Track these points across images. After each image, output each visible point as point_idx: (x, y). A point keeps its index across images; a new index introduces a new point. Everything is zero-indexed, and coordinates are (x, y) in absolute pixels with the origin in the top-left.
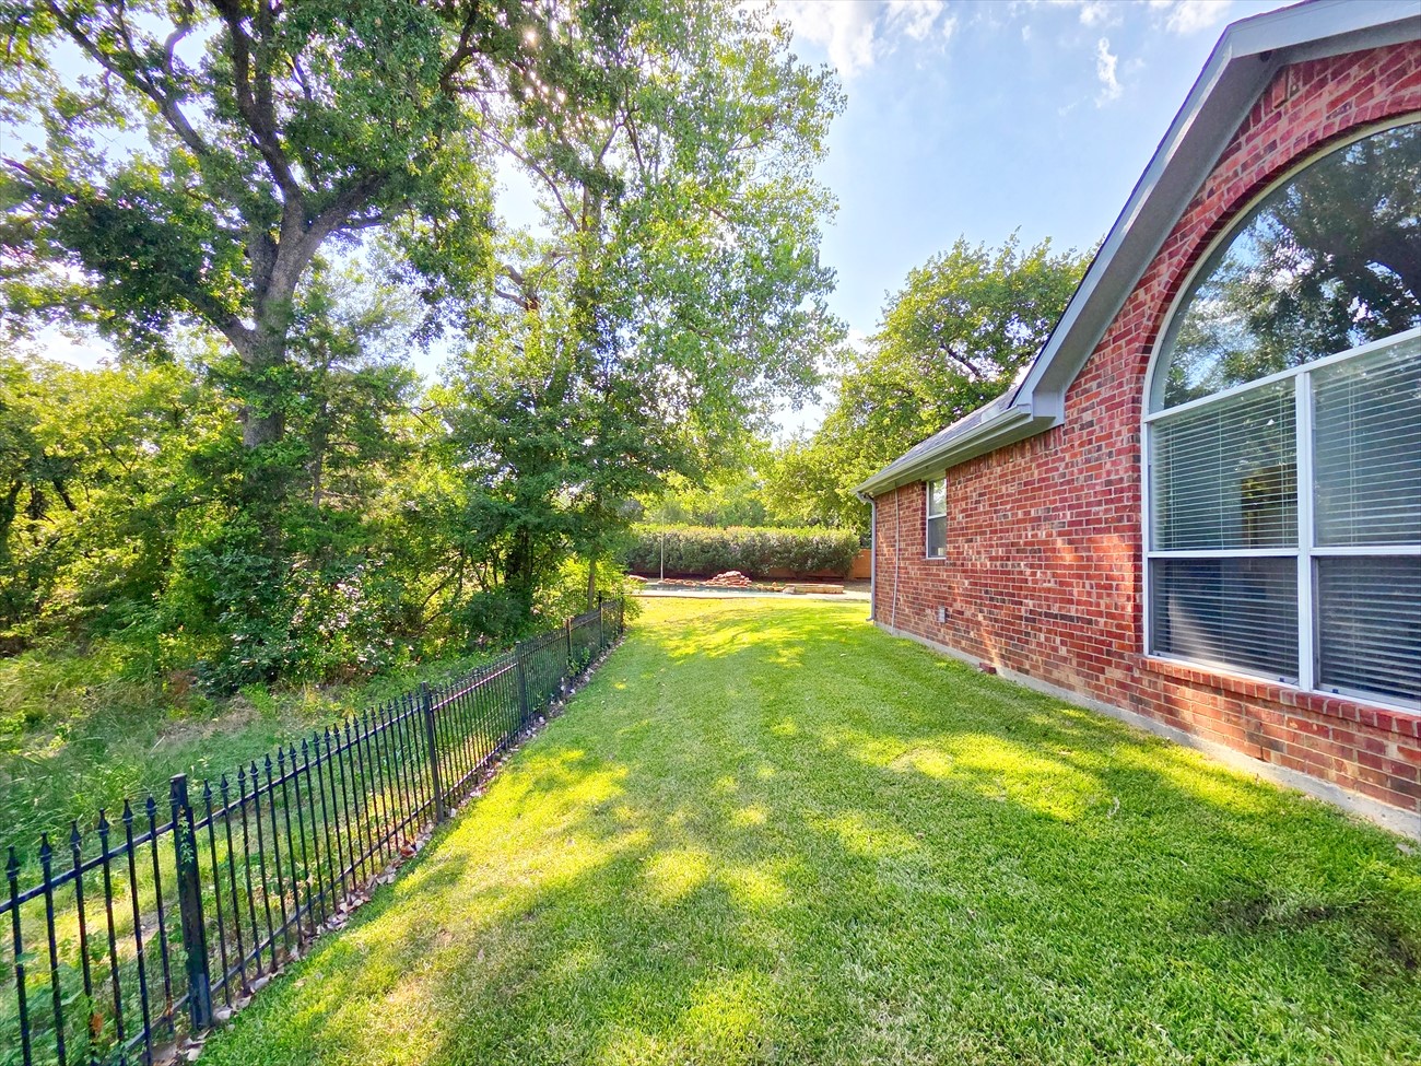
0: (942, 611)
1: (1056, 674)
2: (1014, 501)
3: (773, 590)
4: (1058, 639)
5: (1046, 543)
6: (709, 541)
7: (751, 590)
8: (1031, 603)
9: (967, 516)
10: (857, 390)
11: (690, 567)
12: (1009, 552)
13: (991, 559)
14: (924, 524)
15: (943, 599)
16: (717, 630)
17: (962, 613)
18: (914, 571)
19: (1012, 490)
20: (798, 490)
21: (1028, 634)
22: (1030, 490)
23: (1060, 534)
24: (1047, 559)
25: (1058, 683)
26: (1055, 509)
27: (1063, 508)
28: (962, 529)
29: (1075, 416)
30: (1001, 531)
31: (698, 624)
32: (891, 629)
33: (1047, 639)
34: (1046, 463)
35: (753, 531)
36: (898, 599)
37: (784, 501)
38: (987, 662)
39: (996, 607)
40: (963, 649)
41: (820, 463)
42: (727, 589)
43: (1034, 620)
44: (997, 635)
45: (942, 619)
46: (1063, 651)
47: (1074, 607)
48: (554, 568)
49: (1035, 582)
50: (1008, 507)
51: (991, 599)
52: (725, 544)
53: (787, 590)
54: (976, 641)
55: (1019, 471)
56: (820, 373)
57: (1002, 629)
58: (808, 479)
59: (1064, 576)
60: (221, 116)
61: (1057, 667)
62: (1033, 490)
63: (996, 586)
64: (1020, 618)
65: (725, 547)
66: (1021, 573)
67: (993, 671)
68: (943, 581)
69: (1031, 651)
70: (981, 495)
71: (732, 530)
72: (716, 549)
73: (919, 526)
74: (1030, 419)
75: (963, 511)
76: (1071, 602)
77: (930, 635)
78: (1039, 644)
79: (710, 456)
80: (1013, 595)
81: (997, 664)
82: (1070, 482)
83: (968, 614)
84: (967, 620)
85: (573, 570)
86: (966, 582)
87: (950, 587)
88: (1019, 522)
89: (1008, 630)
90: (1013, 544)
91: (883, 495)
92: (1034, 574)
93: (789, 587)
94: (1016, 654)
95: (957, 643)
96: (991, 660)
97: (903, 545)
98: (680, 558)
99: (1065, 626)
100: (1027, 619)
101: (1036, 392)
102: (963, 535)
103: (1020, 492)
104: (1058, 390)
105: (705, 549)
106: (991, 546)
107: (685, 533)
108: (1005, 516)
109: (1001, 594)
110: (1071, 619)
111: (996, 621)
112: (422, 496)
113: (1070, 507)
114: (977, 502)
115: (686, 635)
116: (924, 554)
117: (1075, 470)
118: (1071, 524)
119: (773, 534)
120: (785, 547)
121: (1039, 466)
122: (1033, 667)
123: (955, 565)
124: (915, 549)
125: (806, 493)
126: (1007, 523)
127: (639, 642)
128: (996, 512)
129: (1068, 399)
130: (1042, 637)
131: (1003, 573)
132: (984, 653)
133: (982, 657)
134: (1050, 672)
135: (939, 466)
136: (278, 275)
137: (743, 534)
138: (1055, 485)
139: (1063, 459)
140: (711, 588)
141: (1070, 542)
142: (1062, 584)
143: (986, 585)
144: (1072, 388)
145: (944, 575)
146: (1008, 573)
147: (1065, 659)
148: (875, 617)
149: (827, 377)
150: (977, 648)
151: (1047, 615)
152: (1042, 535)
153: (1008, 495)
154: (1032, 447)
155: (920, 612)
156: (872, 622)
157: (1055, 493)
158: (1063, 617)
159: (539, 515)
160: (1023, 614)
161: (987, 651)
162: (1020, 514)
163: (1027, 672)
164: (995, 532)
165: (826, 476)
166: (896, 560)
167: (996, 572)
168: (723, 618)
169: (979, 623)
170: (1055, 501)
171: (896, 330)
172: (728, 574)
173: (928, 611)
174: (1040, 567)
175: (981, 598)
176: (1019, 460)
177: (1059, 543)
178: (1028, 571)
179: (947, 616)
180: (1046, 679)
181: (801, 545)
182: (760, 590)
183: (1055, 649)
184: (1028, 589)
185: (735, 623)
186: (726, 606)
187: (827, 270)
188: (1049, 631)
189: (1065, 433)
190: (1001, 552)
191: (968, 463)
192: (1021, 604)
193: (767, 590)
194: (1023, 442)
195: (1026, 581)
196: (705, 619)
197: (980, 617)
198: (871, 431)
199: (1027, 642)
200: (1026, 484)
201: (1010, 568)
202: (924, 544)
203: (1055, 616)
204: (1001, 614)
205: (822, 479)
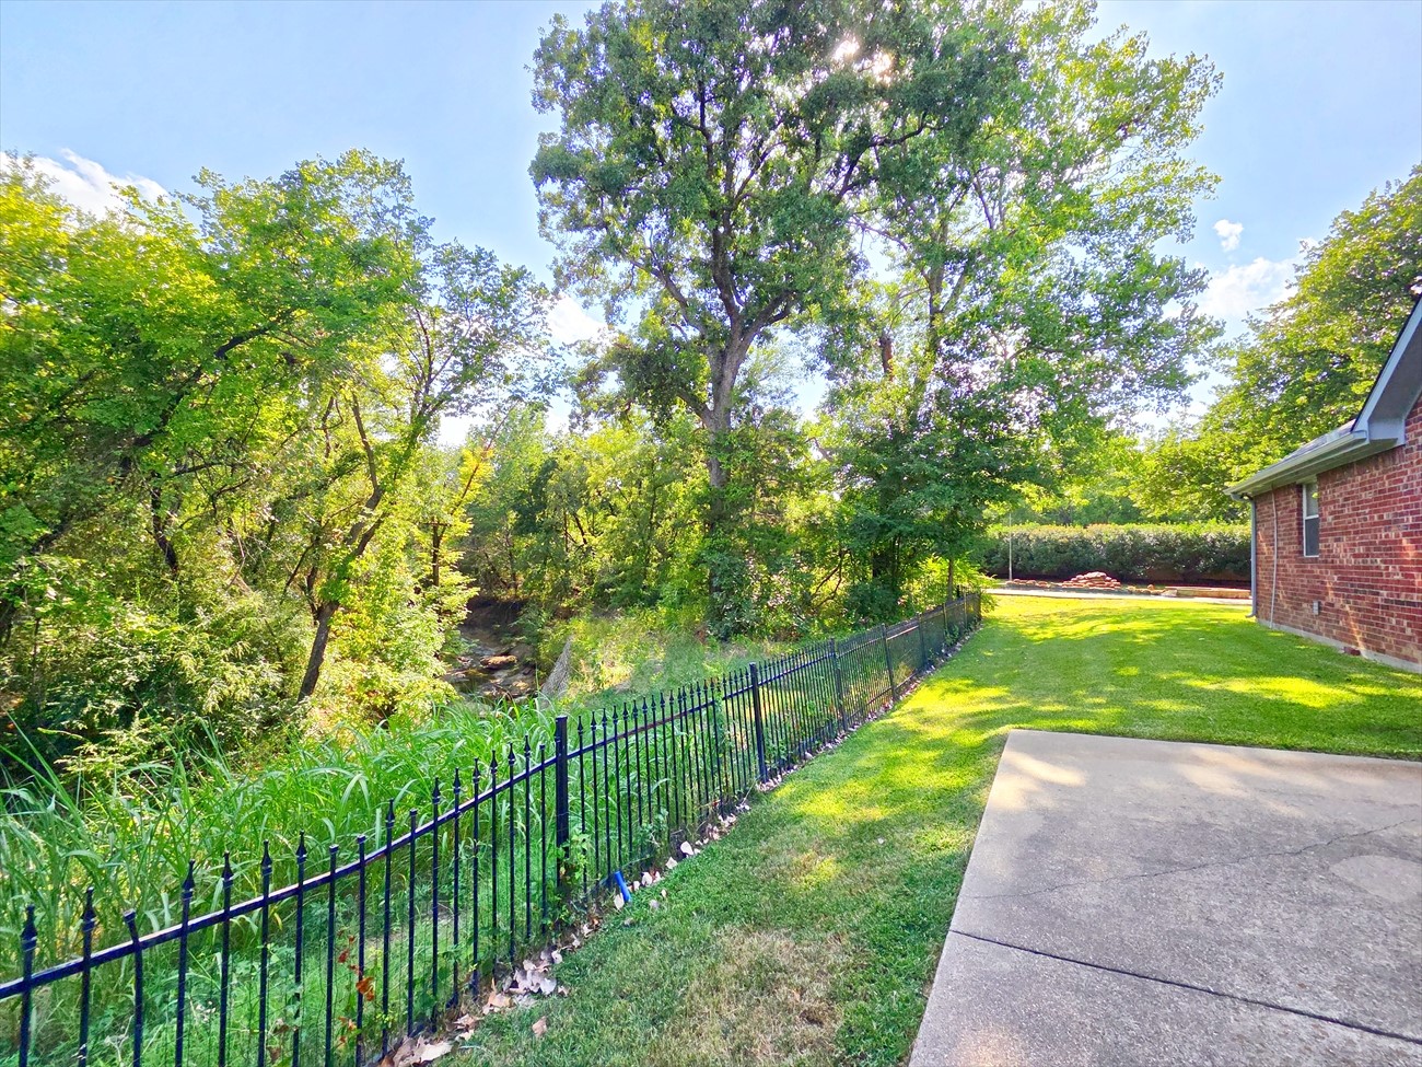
0: (1316, 604)
1: (1405, 651)
2: (1371, 506)
3: (1148, 594)
4: (1405, 622)
5: (1395, 542)
6: (1065, 540)
7: (1120, 592)
8: (1384, 593)
9: (1336, 518)
10: (1258, 366)
11: (1043, 568)
12: (1368, 549)
13: (1355, 556)
14: (1300, 524)
15: (1317, 593)
16: (1075, 623)
17: (1332, 605)
18: (1291, 569)
19: (1370, 497)
20: (1176, 484)
21: (1383, 619)
22: (1383, 499)
23: (1405, 535)
24: (1396, 555)
25: (1407, 658)
26: (1402, 514)
27: (1407, 514)
28: (1331, 529)
29: (1413, 438)
30: (1363, 532)
31: (1054, 618)
32: (1270, 624)
33: (1398, 622)
34: (1394, 476)
35: (1122, 529)
36: (1277, 596)
37: (1158, 496)
38: (1353, 647)
39: (1359, 598)
40: (1335, 638)
41: (1207, 453)
42: (1088, 591)
43: (1388, 607)
44: (1360, 622)
45: (1316, 612)
46: (1409, 632)
47: (1415, 595)
48: (917, 566)
49: (1388, 574)
50: (1367, 511)
51: (1356, 591)
52: (1085, 544)
53: (1168, 593)
54: (1344, 629)
55: (1374, 481)
56: (1189, 374)
57: (1364, 616)
58: (1189, 470)
59: (1408, 569)
60: (704, 286)
61: (1405, 644)
62: (1385, 497)
63: (1359, 580)
64: (1378, 606)
65: (1085, 547)
66: (1378, 567)
67: (1358, 653)
68: (1318, 577)
69: (1386, 633)
70: (1346, 499)
71: (1094, 528)
72: (1074, 549)
73: (1295, 526)
74: (1367, 442)
75: (1331, 514)
76: (1413, 590)
77: (1308, 628)
78: (1392, 628)
79: (1065, 465)
80: (1372, 587)
81: (1362, 648)
82: (1411, 492)
83: (1337, 606)
84: (1338, 611)
85: (934, 568)
86: (1336, 577)
87: (1323, 583)
88: (1375, 524)
89: (1369, 617)
90: (1371, 543)
91: (1261, 495)
92: (1387, 568)
93: (1169, 591)
94: (1375, 637)
95: (1329, 633)
96: (1357, 644)
97: (1281, 544)
98: (1031, 558)
99: (1410, 610)
100: (1383, 607)
101: (1370, 421)
102: (1333, 535)
103: (1376, 499)
104: (1397, 416)
105: (1059, 549)
106: (1354, 545)
107: (1036, 532)
108: (1365, 519)
109: (1363, 586)
110: (1413, 604)
111: (1359, 610)
112: (821, 513)
113: (1412, 513)
114: (1343, 506)
115: (1043, 626)
116: (1301, 552)
117: (1415, 482)
118: (1412, 526)
119: (1149, 532)
120: (1165, 546)
121: (1388, 477)
122: (1389, 647)
123: (1326, 562)
124: (1293, 548)
125: (1187, 488)
126: (1367, 525)
127: (997, 628)
128: (1358, 515)
129: (1407, 424)
130: (1394, 621)
131: (1365, 568)
132: (1352, 639)
133: (1350, 643)
134: (1400, 650)
135: (1309, 471)
136: (728, 373)
137: (1111, 531)
138: (1401, 494)
139: (1406, 473)
140: (1069, 590)
141: (1413, 541)
142: (1406, 576)
143: (1351, 579)
144: (1409, 417)
145: (1317, 571)
146: (1367, 568)
147: (1410, 638)
148: (1256, 613)
149: (1200, 376)
150: (1345, 635)
151: (1398, 602)
152: (1392, 535)
153: (1367, 501)
154: (1384, 461)
155: (1297, 607)
156: (1253, 619)
157: (1401, 501)
158: (1409, 603)
159: (910, 524)
160: (1380, 602)
161: (1354, 638)
162: (1376, 519)
163: (1383, 652)
164: (1356, 533)
165: (1214, 468)
166: (1275, 558)
167: (1358, 568)
168: (1082, 614)
169: (1347, 613)
170: (1400, 508)
171: (1315, 292)
172: (1089, 575)
173: (1305, 605)
174: (1391, 562)
175: (1347, 590)
176: (1375, 472)
177: (1405, 542)
178: (1383, 566)
179: (1320, 608)
180: (1397, 656)
181: (1188, 543)
182: (1131, 593)
183: (1403, 630)
184: (1382, 581)
185: (1094, 618)
186: (1084, 605)
187: (1195, 273)
188: (1399, 616)
189: (1407, 451)
190: (1362, 550)
191: (1334, 471)
192: (1378, 594)
193: (1140, 593)
194: (1377, 455)
195: (1381, 575)
196: (1063, 614)
197: (1347, 608)
198: (1279, 412)
199: (1383, 626)
200: (1380, 492)
201: (1369, 564)
202: (1300, 543)
203: (1402, 603)
204: (1363, 604)
205: (1208, 470)
